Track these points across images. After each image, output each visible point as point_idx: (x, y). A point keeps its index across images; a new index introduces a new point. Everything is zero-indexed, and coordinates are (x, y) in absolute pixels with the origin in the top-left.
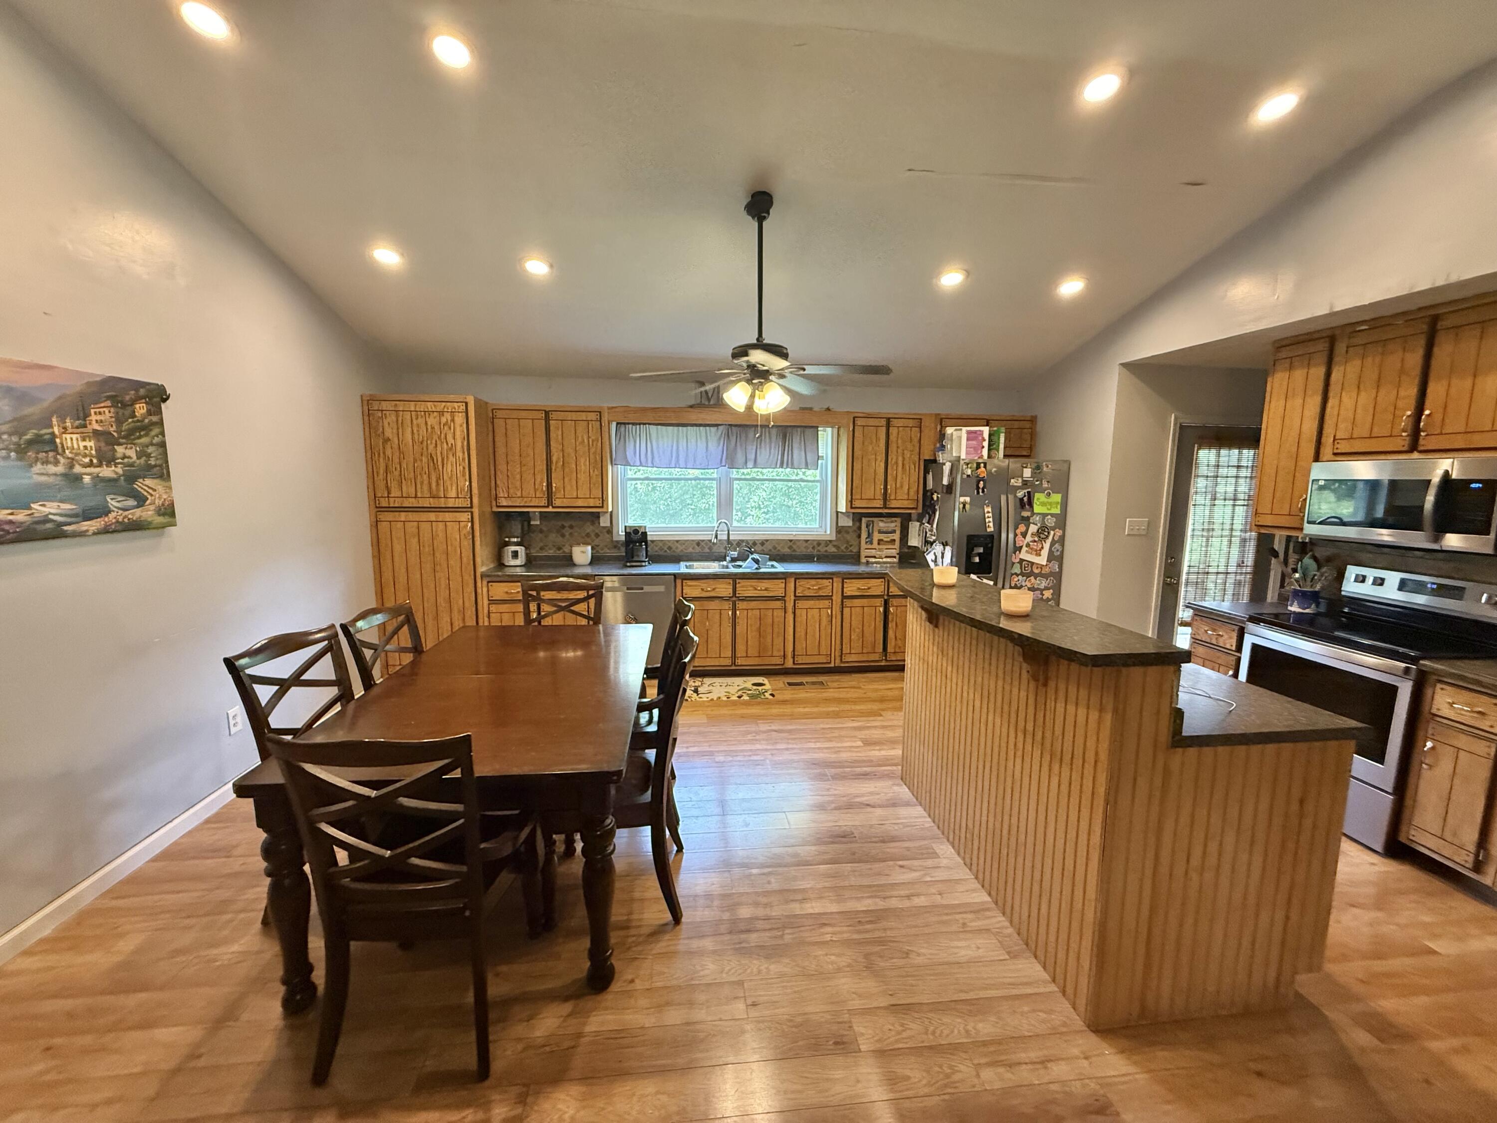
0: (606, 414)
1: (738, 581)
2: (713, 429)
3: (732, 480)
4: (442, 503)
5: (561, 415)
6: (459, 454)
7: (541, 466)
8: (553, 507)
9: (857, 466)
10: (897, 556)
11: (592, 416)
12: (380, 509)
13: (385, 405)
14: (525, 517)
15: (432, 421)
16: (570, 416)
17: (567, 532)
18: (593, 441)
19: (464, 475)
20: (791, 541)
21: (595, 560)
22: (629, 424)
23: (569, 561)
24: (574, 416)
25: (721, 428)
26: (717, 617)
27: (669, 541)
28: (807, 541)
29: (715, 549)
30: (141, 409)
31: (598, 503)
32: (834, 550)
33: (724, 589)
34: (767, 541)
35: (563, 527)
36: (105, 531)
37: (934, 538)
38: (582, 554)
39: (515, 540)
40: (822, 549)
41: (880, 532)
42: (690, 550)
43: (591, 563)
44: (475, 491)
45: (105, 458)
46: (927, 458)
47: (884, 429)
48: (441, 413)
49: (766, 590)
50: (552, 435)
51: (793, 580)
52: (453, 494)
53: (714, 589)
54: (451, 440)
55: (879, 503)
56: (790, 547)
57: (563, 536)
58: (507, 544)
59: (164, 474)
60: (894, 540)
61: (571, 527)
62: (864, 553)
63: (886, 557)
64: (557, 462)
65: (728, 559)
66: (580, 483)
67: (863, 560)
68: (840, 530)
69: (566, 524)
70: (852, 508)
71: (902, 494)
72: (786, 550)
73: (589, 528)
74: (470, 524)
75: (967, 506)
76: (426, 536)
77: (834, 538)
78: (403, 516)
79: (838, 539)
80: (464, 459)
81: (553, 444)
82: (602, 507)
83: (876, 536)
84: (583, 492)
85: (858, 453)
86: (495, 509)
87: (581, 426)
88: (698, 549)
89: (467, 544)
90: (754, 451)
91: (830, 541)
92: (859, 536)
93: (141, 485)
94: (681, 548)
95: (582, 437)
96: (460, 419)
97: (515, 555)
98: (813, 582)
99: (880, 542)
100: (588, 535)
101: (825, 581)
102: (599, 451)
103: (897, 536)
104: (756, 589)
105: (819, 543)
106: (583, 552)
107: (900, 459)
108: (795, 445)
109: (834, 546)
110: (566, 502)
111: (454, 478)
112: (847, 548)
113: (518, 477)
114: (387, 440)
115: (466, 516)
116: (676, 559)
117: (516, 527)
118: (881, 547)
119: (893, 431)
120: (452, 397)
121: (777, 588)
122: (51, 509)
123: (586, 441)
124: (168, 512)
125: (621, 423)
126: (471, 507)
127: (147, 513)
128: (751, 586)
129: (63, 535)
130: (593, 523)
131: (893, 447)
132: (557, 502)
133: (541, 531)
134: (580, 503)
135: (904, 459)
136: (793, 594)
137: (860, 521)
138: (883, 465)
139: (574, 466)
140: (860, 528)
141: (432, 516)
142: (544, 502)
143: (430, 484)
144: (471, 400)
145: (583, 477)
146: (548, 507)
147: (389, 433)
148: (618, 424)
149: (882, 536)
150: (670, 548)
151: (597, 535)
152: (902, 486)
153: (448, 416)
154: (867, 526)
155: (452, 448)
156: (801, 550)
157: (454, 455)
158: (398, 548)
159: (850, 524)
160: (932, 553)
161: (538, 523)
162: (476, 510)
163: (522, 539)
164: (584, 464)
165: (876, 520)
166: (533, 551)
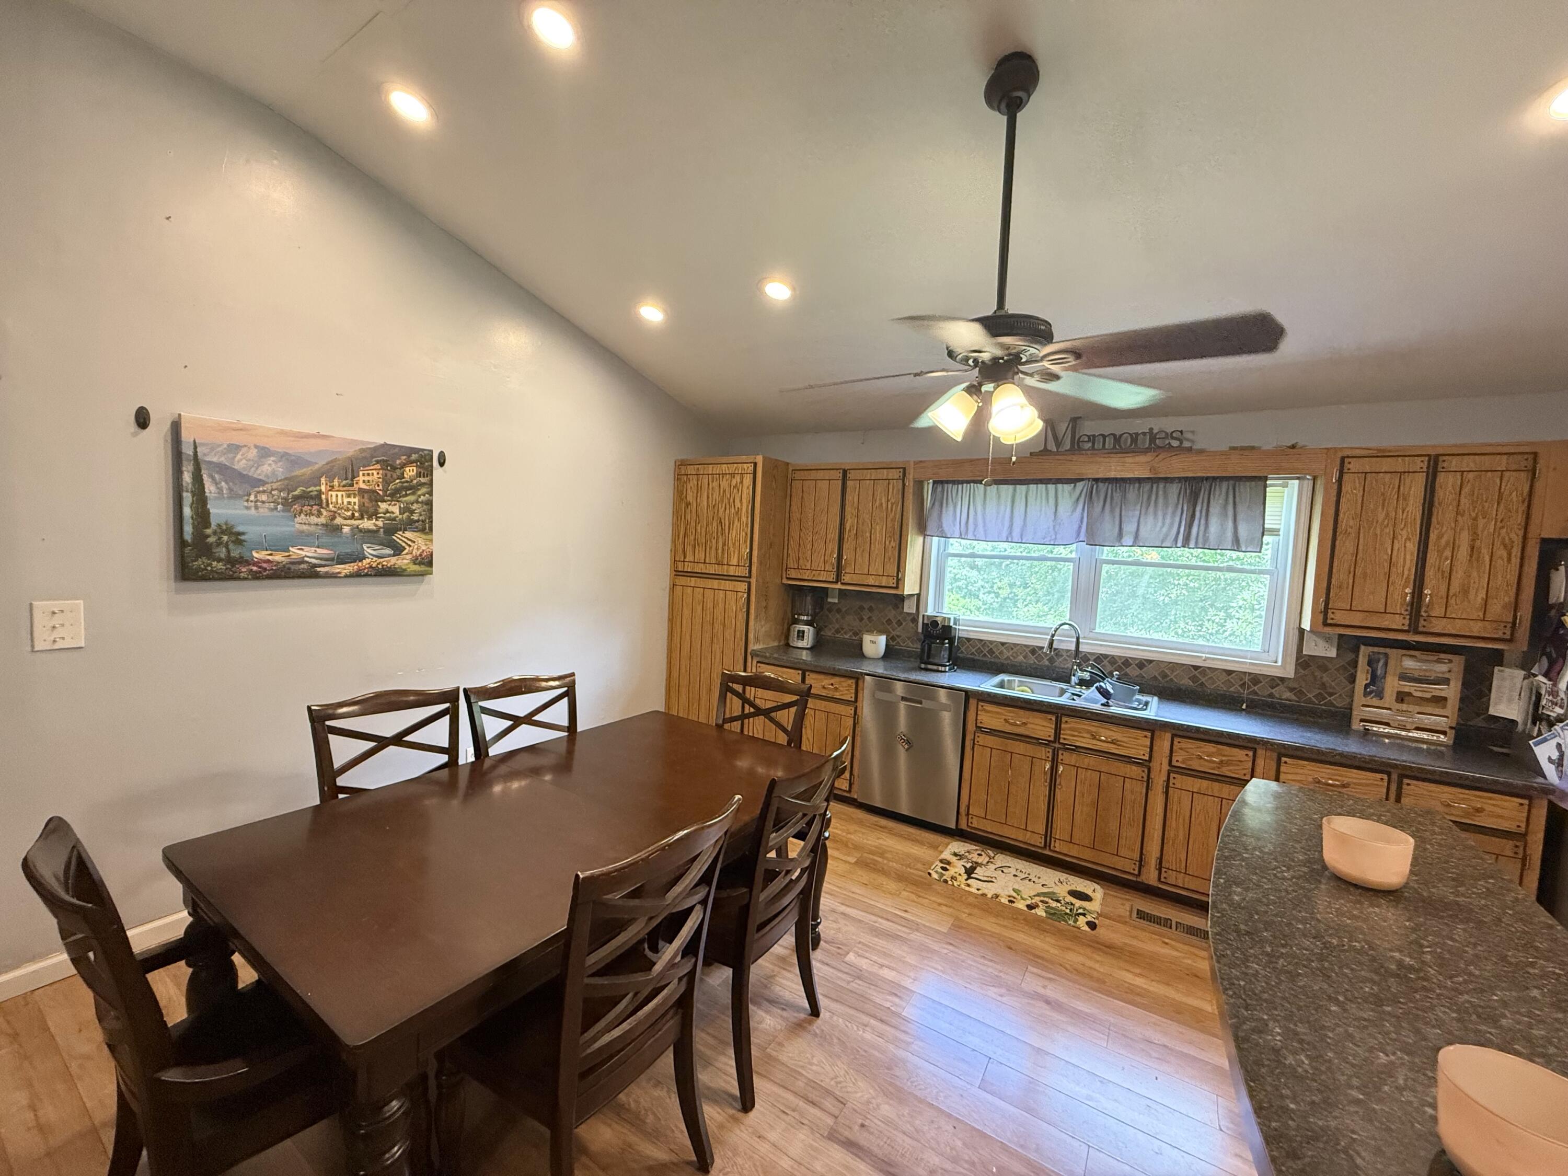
0: (912, 471)
1: (1064, 719)
2: (1068, 487)
3: (1097, 565)
4: (723, 570)
5: (859, 474)
6: (744, 519)
7: (834, 535)
8: (842, 584)
9: (1345, 547)
10: (1452, 733)
11: (896, 474)
12: (678, 573)
13: (691, 470)
14: (820, 594)
15: (724, 484)
16: (868, 474)
17: (865, 615)
18: (892, 504)
19: (746, 542)
20: (1196, 668)
21: (890, 654)
22: (948, 482)
23: (857, 652)
24: (874, 474)
25: (1080, 485)
26: (1027, 767)
28: (1229, 672)
29: (1058, 662)
30: (410, 472)
31: (892, 582)
32: (1288, 695)
33: (1042, 727)
34: (1151, 662)
35: (862, 608)
36: (357, 575)
37: (1559, 711)
38: (874, 644)
39: (805, 618)
40: (1262, 691)
41: (1403, 677)
42: (1021, 658)
43: (881, 659)
44: (755, 559)
45: (365, 513)
46: (1545, 535)
47: (1421, 479)
48: (733, 475)
49: (1113, 742)
50: (848, 497)
51: (1168, 736)
52: (734, 561)
53: (1025, 724)
54: (738, 504)
55: (1399, 621)
56: (1194, 679)
57: (861, 619)
58: (796, 622)
59: (426, 527)
60: (1445, 699)
61: (871, 609)
62: (1359, 713)
63: (1418, 729)
64: (850, 531)
65: (1074, 679)
66: (873, 555)
67: (1357, 726)
68: (1304, 662)
69: (866, 606)
70: (1325, 624)
71: (1467, 608)
72: (1186, 682)
73: (891, 614)
74: (745, 595)
76: (709, 605)
77: (1291, 675)
78: (693, 581)
79: (1299, 678)
80: (747, 524)
81: (848, 509)
82: (897, 588)
83: (1392, 685)
84: (876, 568)
85: (1345, 520)
86: (785, 581)
87: (881, 487)
88: (1032, 660)
89: (742, 617)
90: (1136, 519)
91: (1282, 679)
92: (1352, 679)
93: (398, 537)
94: (1007, 654)
95: (881, 499)
96: (748, 480)
97: (802, 635)
98: (1211, 748)
99: (1401, 697)
100: (889, 621)
101: (1236, 751)
102: (898, 516)
103: (1452, 691)
104: (1094, 738)
105: (1256, 679)
106: (873, 642)
107: (1465, 536)
108: (1215, 509)
109: (1292, 690)
110: (857, 579)
111: (737, 544)
112: (1320, 696)
113: (809, 546)
114: (688, 504)
115: (743, 587)
116: (994, 668)
117: (808, 604)
118: (1404, 707)
119: (1447, 483)
120: (744, 458)
122: (308, 553)
123: (884, 505)
124: (426, 561)
126: (750, 577)
127: (403, 562)
128: (1089, 732)
129: (317, 575)
130: (897, 608)
131: (1443, 516)
132: (846, 578)
133: (839, 611)
134: (871, 581)
135: (1475, 536)
136: (1165, 762)
137: (1356, 651)
138: (1412, 547)
139: (868, 535)
140: (1355, 664)
141: (715, 584)
142: (832, 577)
143: (717, 549)
144: (759, 459)
145: (877, 548)
146: (836, 582)
147: (690, 498)
148: (934, 482)
149: (1407, 687)
150: (991, 652)
151: (900, 623)
152: (1465, 591)
153: (738, 478)
154: (1370, 663)
155: (738, 512)
156: (1219, 685)
157: (739, 520)
158: (687, 612)
159: (1333, 653)
160: (1553, 743)
161: (836, 601)
162: (753, 581)
163: (814, 615)
164: (880, 532)
165: (1393, 653)
166: (828, 633)
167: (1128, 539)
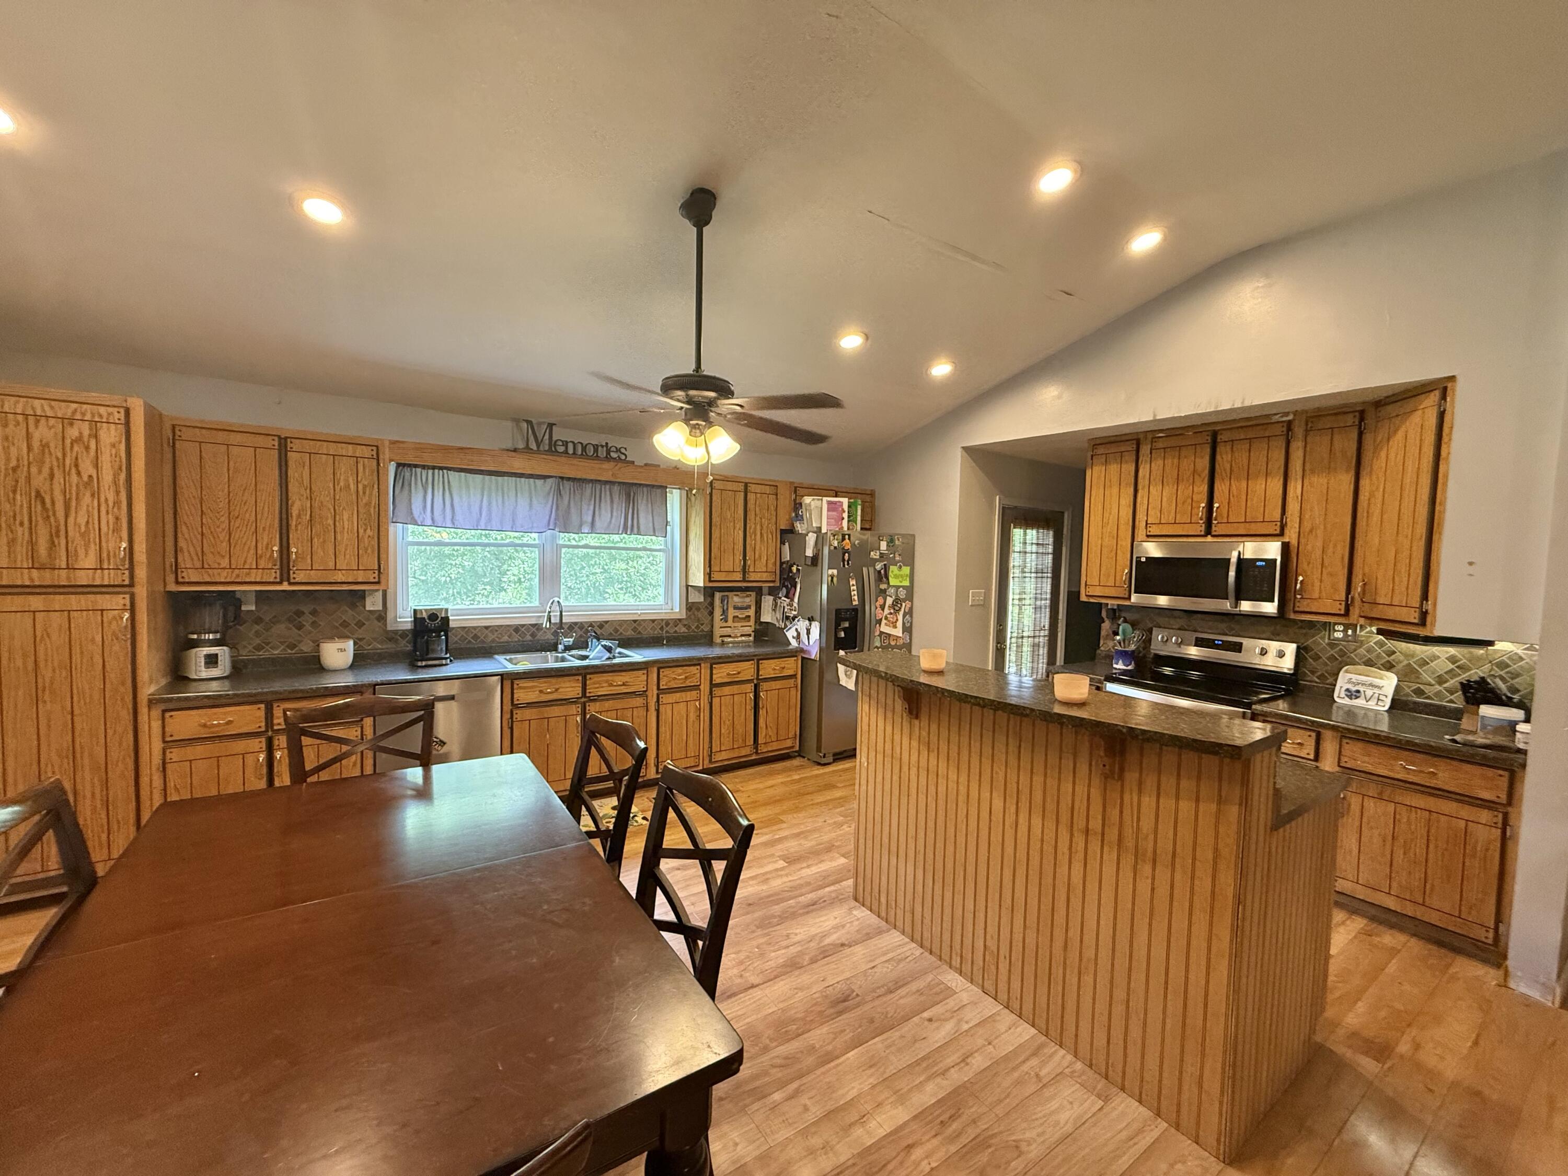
0: (387, 450)
1: (588, 677)
2: (539, 482)
3: (559, 548)
5: (308, 446)
6: (107, 495)
7: (271, 520)
8: (290, 584)
9: (716, 535)
10: (753, 634)
11: (367, 452)
14: (230, 601)
15: (41, 433)
16: (324, 448)
17: (307, 620)
18: (365, 487)
19: (116, 530)
20: (635, 621)
21: (361, 662)
22: (416, 466)
23: (315, 665)
24: (333, 449)
25: (550, 481)
26: (562, 724)
27: (475, 628)
28: (653, 621)
29: (540, 636)
31: (372, 577)
32: (684, 629)
34: (607, 622)
35: (300, 613)
37: (795, 613)
39: (211, 636)
40: (671, 630)
41: (736, 608)
42: (506, 638)
43: (352, 667)
44: (141, 555)
46: (783, 528)
47: (742, 494)
48: (67, 421)
49: (624, 684)
50: (292, 473)
51: (655, 669)
52: (90, 561)
53: (557, 690)
54: (87, 468)
55: (739, 577)
56: (635, 629)
57: (300, 627)
58: (196, 644)
60: (749, 616)
61: (314, 613)
62: (718, 632)
63: (742, 635)
64: (299, 516)
65: (561, 647)
66: (341, 548)
67: (719, 640)
68: (691, 607)
70: (710, 581)
71: (761, 566)
72: (630, 633)
73: (348, 614)
74: (127, 615)
75: (835, 579)
77: (684, 617)
79: (688, 617)
80: (117, 503)
81: (293, 487)
82: (378, 583)
83: (732, 613)
84: (346, 560)
85: (716, 518)
86: (172, 587)
87: (344, 467)
88: (516, 637)
89: (120, 649)
90: (591, 512)
91: (680, 620)
92: (711, 613)
94: (491, 637)
95: (347, 480)
96: (110, 435)
97: (212, 660)
98: (679, 670)
99: (735, 619)
101: (692, 668)
102: (374, 501)
103: (751, 613)
104: (611, 685)
105: (667, 623)
106: (341, 650)
107: (758, 527)
108: (641, 507)
109: (685, 625)
110: (314, 576)
111: (94, 535)
112: (697, 627)
113: (223, 536)
115: (121, 600)
116: (487, 652)
117: (212, 617)
118: (736, 624)
119: (751, 497)
120: (94, 396)
121: (637, 681)
123: (353, 487)
125: (404, 465)
126: (132, 585)
128: (607, 681)
130: (353, 606)
131: (751, 515)
132: (296, 577)
133: (258, 621)
134: (340, 577)
135: (761, 528)
136: (655, 688)
137: (713, 596)
138: (741, 533)
139: (330, 522)
140: (712, 604)
141: (36, 602)
142: (273, 575)
143: (32, 544)
144: (138, 405)
145: (346, 538)
146: (280, 583)
148: (399, 465)
149: (737, 613)
150: (476, 637)
151: (360, 624)
152: (760, 557)
153: (82, 428)
154: (722, 601)
155: (92, 485)
156: (648, 632)
157: (96, 494)
159: (702, 599)
160: (794, 629)
161: (253, 608)
162: (141, 592)
163: (224, 634)
164: (348, 520)
165: (730, 594)
166: (242, 652)
167: (586, 529)
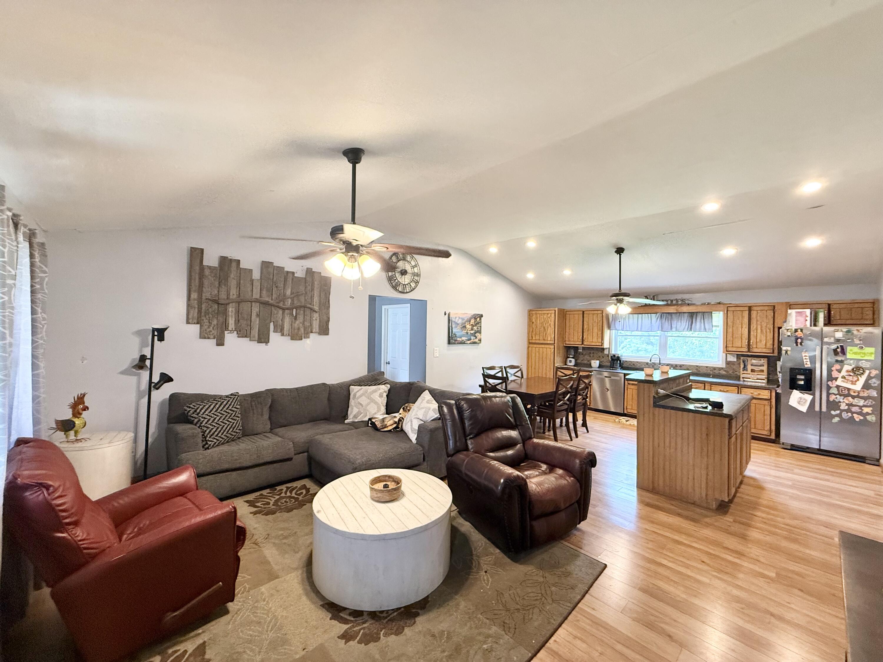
2: (654, 315)
3: (667, 337)
4: (546, 342)
5: (588, 312)
6: (552, 327)
7: (580, 330)
8: (584, 345)
9: (730, 330)
10: (766, 380)
11: (600, 312)
12: (530, 343)
13: (534, 312)
14: (576, 349)
15: (545, 316)
16: (591, 312)
17: (592, 355)
18: (599, 321)
19: (553, 333)
20: (697, 366)
21: (600, 366)
23: (590, 366)
24: (593, 312)
25: (658, 314)
27: (633, 362)
28: (707, 367)
30: (478, 319)
31: (600, 344)
32: (724, 373)
34: (684, 365)
35: (590, 353)
36: (470, 343)
38: (595, 364)
39: (572, 356)
40: (717, 372)
41: (752, 365)
42: (643, 366)
44: (556, 339)
47: (747, 312)
48: (548, 314)
50: (585, 319)
52: (549, 339)
54: (550, 322)
55: (746, 349)
56: (697, 369)
57: (590, 356)
58: (569, 357)
59: (480, 333)
60: (763, 370)
62: (742, 376)
63: (757, 379)
64: (586, 329)
67: (741, 379)
68: (728, 363)
69: (592, 352)
71: (762, 345)
72: (694, 371)
73: (600, 354)
74: (553, 349)
75: (789, 352)
76: (541, 353)
77: (724, 367)
78: (535, 346)
79: (726, 367)
81: (585, 322)
82: (602, 346)
83: (749, 367)
84: (595, 340)
86: (565, 345)
87: (595, 316)
88: (647, 366)
89: (551, 356)
90: (676, 324)
91: (722, 368)
92: (740, 367)
93: (477, 334)
94: (639, 365)
95: (595, 320)
96: (553, 315)
97: (571, 361)
99: (753, 371)
100: (600, 357)
101: (700, 384)
102: (601, 324)
103: (765, 368)
105: (715, 369)
108: (698, 320)
109: (725, 371)
110: (588, 344)
111: (550, 334)
112: (731, 372)
113: (573, 333)
114: (533, 323)
115: (553, 347)
117: (572, 352)
118: (753, 373)
119: (754, 314)
120: (551, 309)
123: (596, 322)
124: (480, 340)
127: (477, 340)
130: (602, 352)
132: (585, 343)
133: (582, 354)
134: (593, 344)
135: (761, 327)
138: (747, 330)
139: (592, 330)
140: (740, 362)
141: (543, 346)
142: (581, 343)
143: (543, 336)
144: (556, 309)
145: (595, 335)
146: (582, 345)
147: (534, 321)
149: (753, 368)
150: (634, 364)
151: (603, 357)
152: (761, 341)
153: (549, 315)
154: (743, 362)
155: (550, 325)
156: (704, 371)
157: (550, 327)
158: (533, 355)
159: (735, 360)
161: (579, 351)
162: (556, 345)
163: (574, 356)
164: (595, 330)
165: (749, 359)
166: (578, 361)
167: (674, 329)
